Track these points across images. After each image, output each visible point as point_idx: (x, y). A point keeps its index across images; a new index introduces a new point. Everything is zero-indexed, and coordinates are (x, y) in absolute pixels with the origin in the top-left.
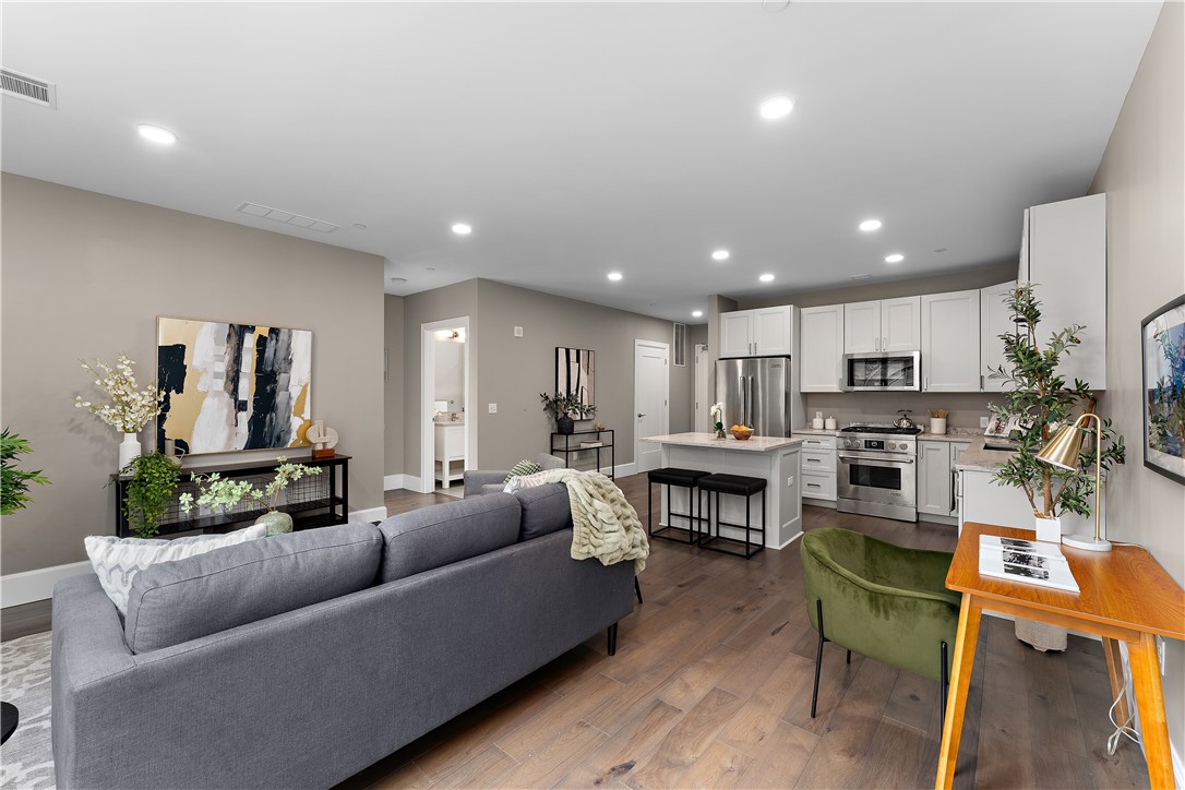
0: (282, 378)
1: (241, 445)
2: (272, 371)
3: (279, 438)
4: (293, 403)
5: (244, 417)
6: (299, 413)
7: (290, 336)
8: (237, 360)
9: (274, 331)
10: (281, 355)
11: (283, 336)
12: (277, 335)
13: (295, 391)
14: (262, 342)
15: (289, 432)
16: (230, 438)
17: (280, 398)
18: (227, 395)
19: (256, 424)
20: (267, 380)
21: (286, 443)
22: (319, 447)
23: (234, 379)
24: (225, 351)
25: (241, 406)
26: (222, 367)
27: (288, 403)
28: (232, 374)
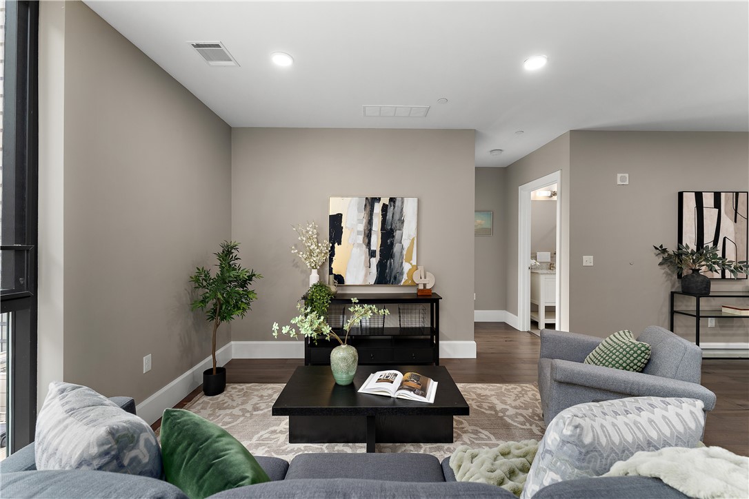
0: (397, 234)
1: (372, 280)
2: (391, 229)
3: (395, 278)
4: (405, 252)
5: (375, 261)
6: (409, 261)
7: (403, 203)
8: (370, 222)
9: (392, 200)
10: (397, 217)
11: (398, 203)
12: (394, 202)
13: (406, 243)
14: (385, 208)
15: (402, 274)
16: (366, 276)
17: (396, 248)
18: (364, 246)
19: (382, 266)
20: (388, 235)
21: (400, 281)
22: (421, 287)
23: (368, 235)
24: (363, 215)
25: (372, 254)
26: (361, 227)
27: (402, 252)
28: (367, 232)
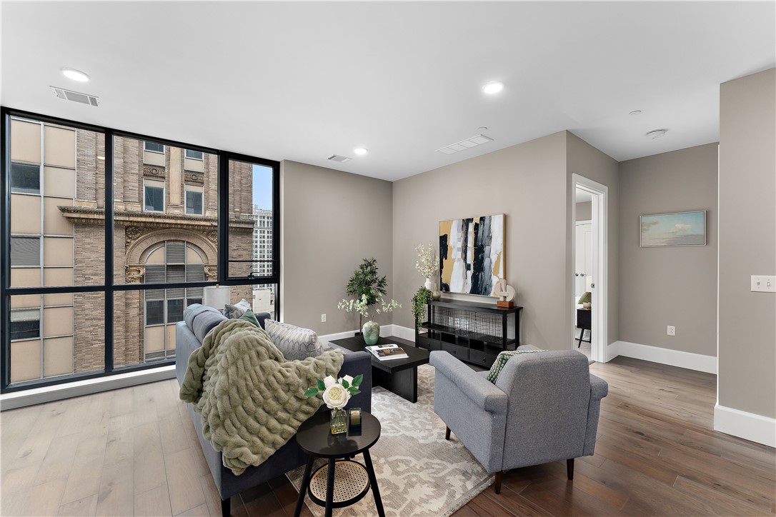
0: (487, 249)
1: (468, 289)
2: (482, 245)
3: (486, 289)
4: (493, 266)
5: (470, 273)
6: (496, 274)
7: (490, 221)
8: (466, 240)
9: (482, 219)
10: (486, 234)
11: (487, 221)
12: (484, 221)
13: (494, 257)
14: (476, 227)
15: (491, 286)
16: (464, 286)
17: (486, 262)
18: (462, 261)
19: (475, 278)
20: (479, 250)
21: (489, 293)
22: (502, 299)
23: (465, 252)
24: (461, 234)
25: (468, 267)
26: (460, 245)
27: (490, 266)
28: (464, 248)
